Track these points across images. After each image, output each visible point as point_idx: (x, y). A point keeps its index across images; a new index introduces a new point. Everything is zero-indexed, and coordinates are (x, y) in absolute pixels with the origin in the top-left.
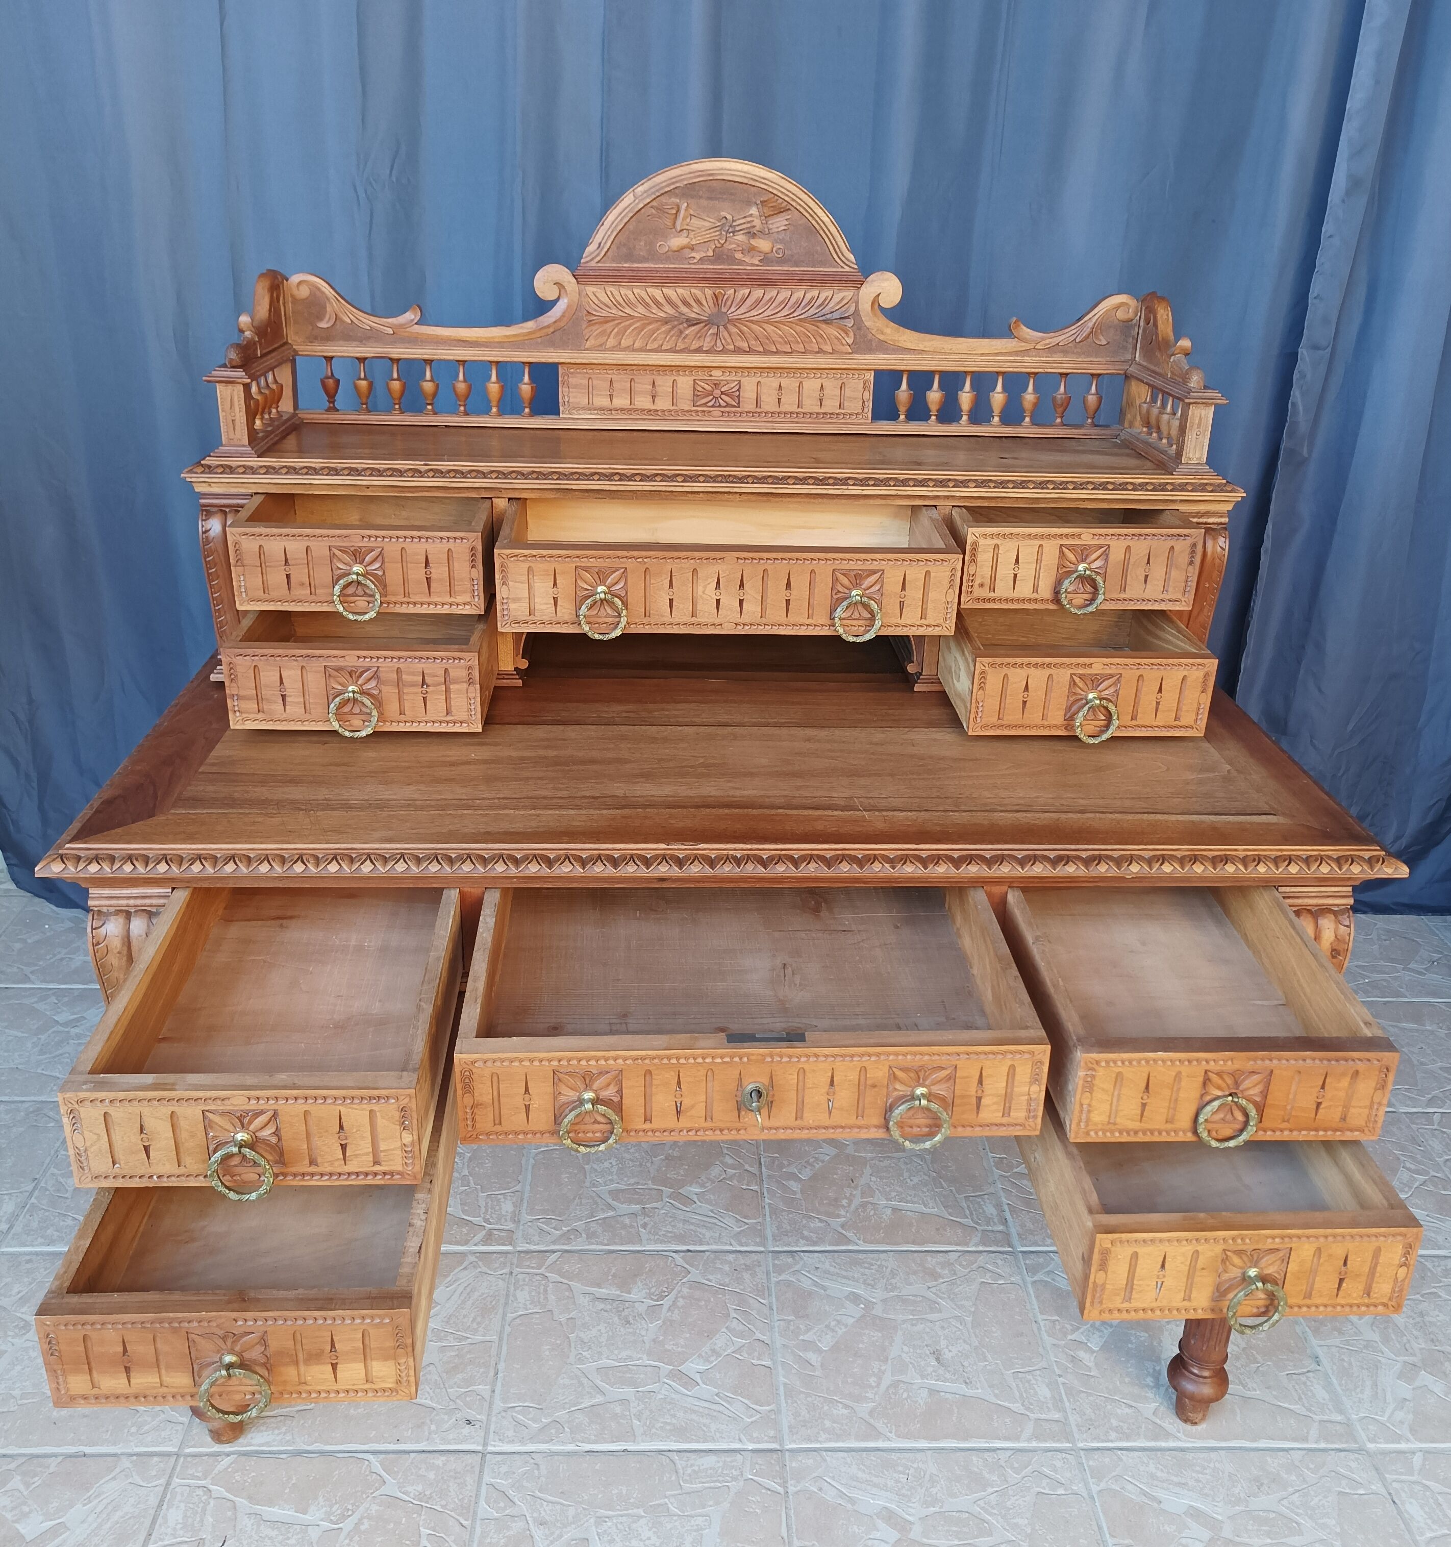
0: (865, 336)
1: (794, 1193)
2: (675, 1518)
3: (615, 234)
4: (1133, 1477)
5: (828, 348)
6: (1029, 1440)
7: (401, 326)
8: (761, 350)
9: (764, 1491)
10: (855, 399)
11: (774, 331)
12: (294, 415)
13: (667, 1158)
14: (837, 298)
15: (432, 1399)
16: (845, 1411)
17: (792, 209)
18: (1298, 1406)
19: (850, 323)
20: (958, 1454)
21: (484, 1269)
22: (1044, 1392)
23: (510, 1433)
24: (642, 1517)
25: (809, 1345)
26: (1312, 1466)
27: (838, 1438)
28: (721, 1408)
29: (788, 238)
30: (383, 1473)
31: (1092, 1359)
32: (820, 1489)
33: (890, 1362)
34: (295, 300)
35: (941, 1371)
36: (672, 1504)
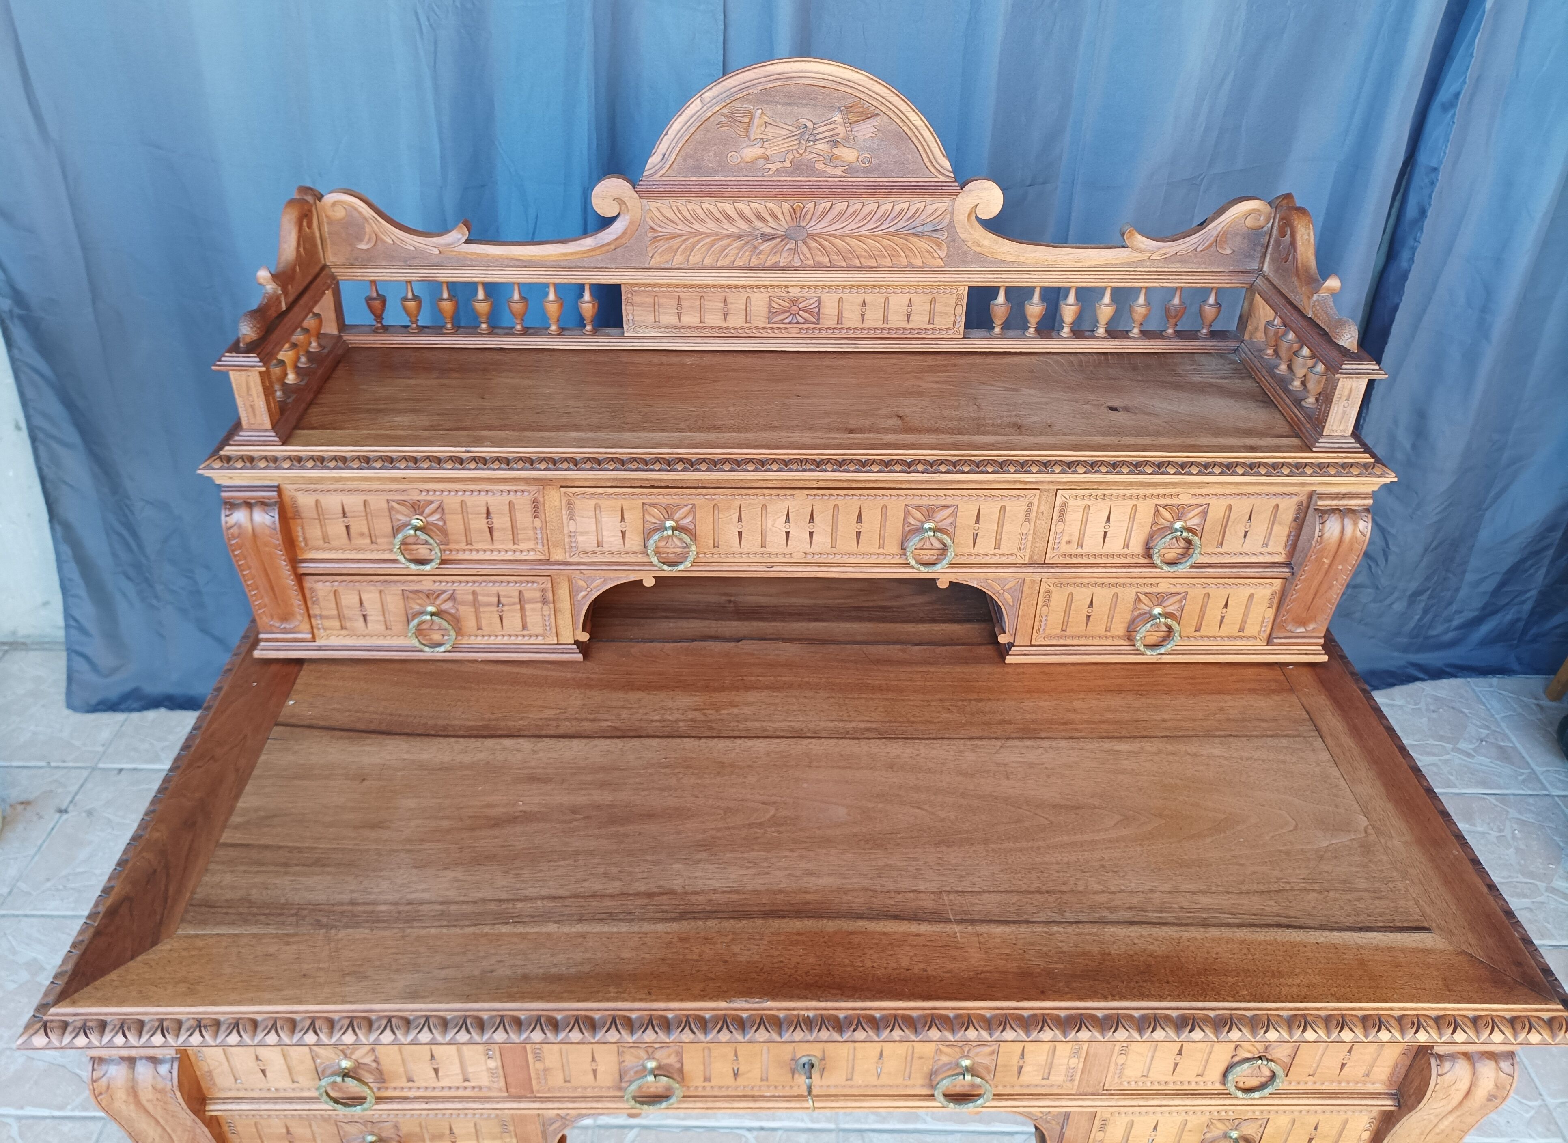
0: (959, 248)
3: (680, 145)
5: (918, 262)
7: (448, 245)
8: (843, 264)
10: (946, 313)
11: (858, 246)
12: (340, 337)
14: (930, 209)
17: (881, 114)
19: (943, 236)
29: (875, 146)
34: (330, 222)
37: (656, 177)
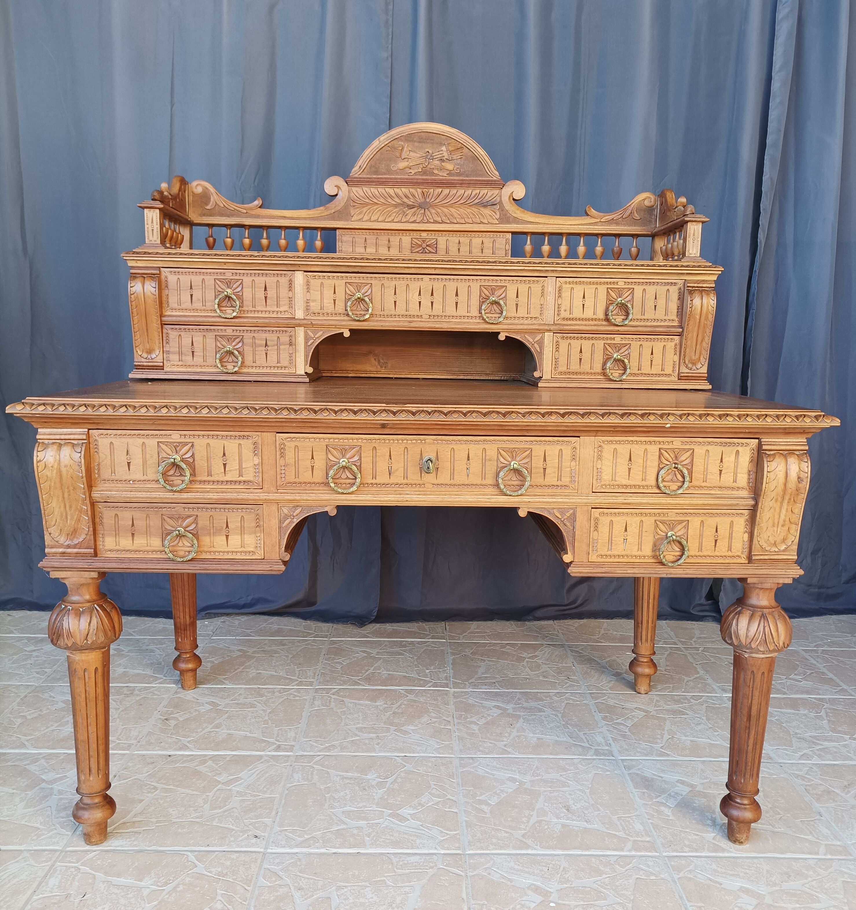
0: (506, 215)
1: (475, 730)
2: (390, 887)
3: (368, 160)
4: (701, 870)
5: (485, 221)
6: (630, 851)
7: (251, 209)
8: (449, 222)
9: (451, 874)
10: (501, 249)
11: (455, 212)
13: (393, 713)
14: (489, 194)
15: (233, 825)
16: (506, 835)
17: (463, 147)
18: (810, 837)
19: (497, 207)
20: (582, 857)
21: (274, 763)
22: (638, 827)
23: (283, 843)
24: (369, 886)
25: (481, 802)
26: (823, 867)
27: (501, 848)
28: (424, 832)
29: (462, 163)
30: (196, 862)
31: (670, 811)
32: (489, 874)
33: (536, 811)
34: (194, 194)
35: (570, 816)
36: (388, 880)
37: (356, 176)
